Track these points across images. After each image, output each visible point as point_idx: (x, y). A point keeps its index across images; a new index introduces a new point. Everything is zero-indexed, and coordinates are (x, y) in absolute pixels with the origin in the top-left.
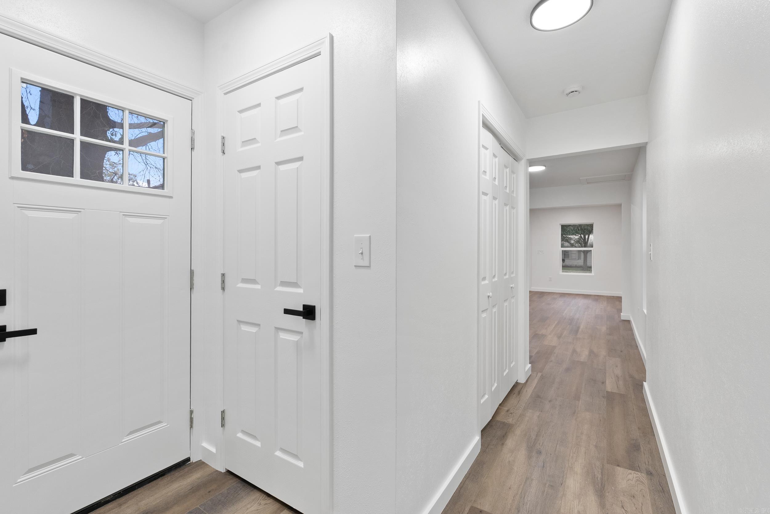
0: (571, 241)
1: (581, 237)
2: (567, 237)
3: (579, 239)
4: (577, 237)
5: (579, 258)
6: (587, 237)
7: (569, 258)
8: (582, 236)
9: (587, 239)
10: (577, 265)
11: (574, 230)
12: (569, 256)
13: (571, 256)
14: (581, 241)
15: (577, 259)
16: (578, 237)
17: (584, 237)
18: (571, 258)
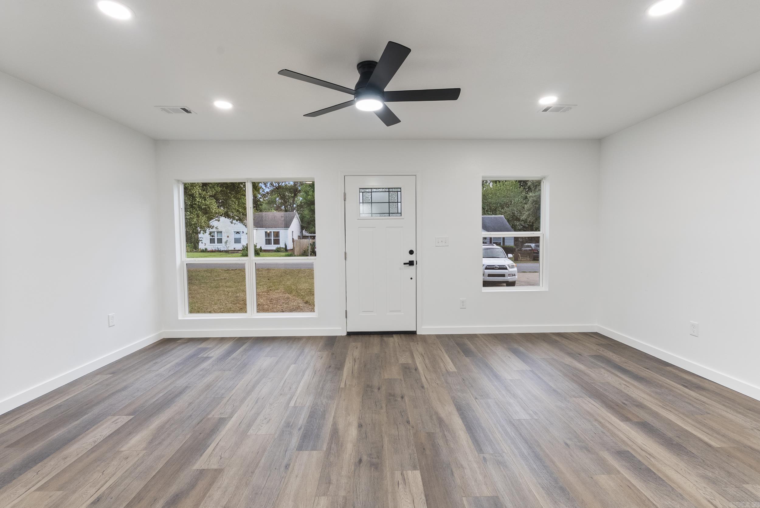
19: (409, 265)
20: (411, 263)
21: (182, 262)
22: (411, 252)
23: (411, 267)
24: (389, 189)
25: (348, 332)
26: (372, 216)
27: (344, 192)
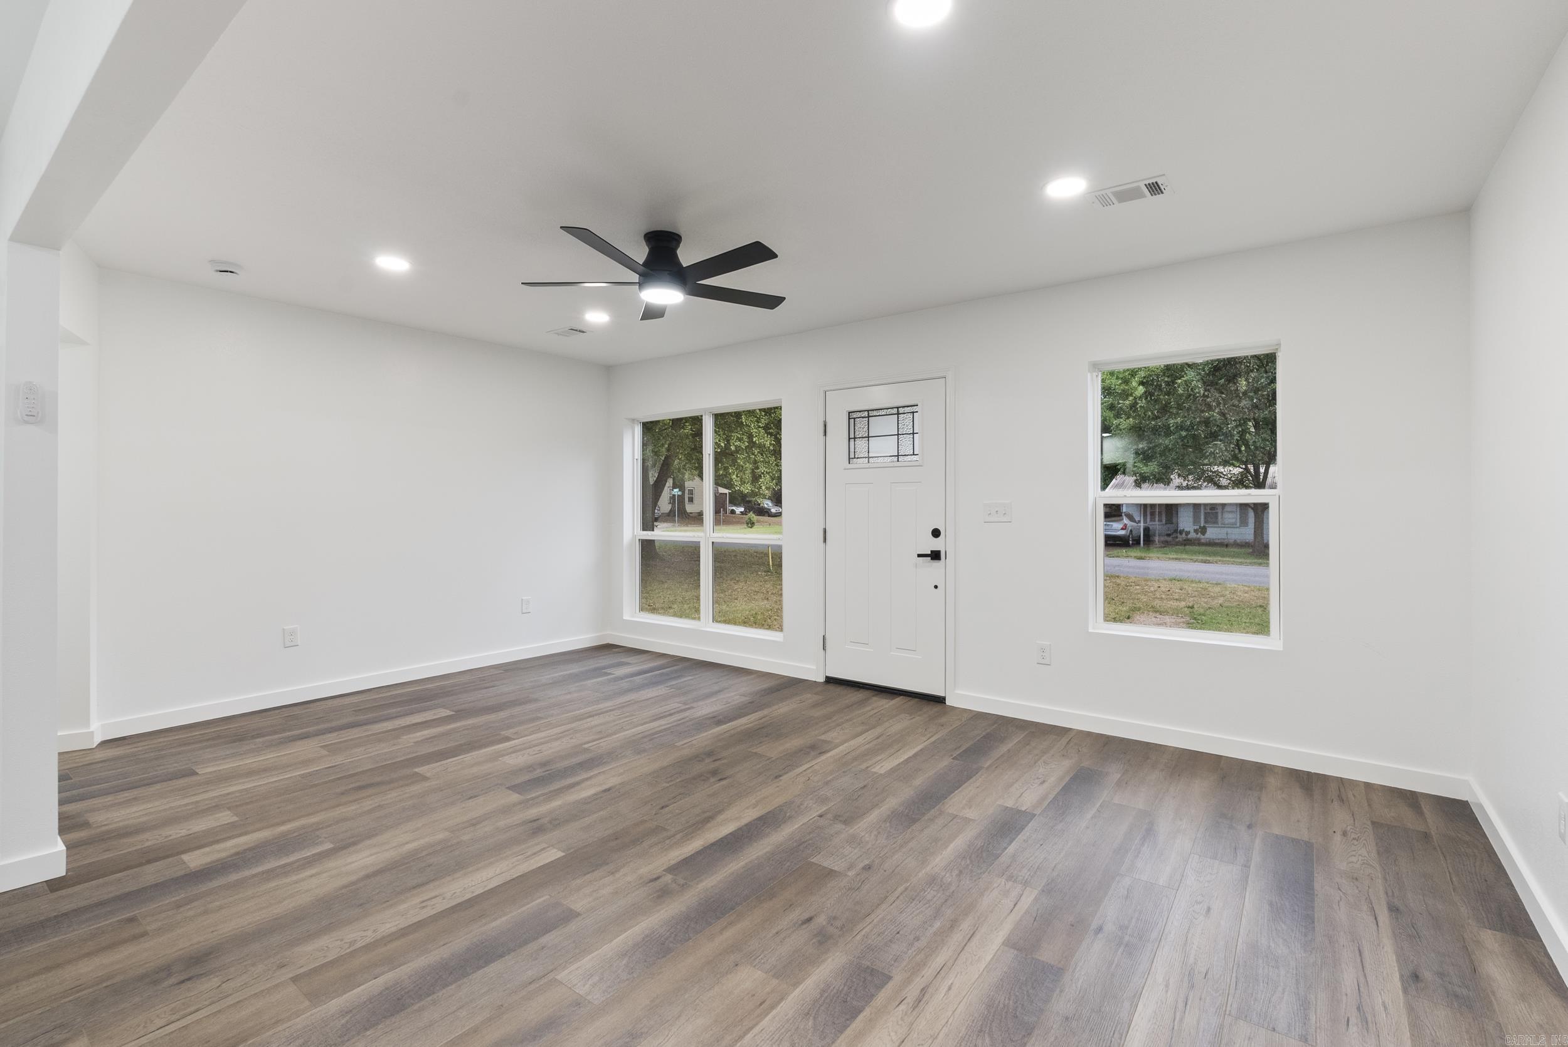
0: (1221, 479)
1: (1247, 469)
2: (1211, 471)
3: (1242, 476)
4: (1237, 471)
5: (1244, 522)
6: (1262, 470)
7: (1216, 522)
8: (1251, 468)
9: (1261, 477)
10: (1238, 541)
11: (1226, 450)
12: (1217, 517)
13: (1222, 518)
14: (1249, 480)
15: (1238, 525)
16: (1241, 470)
17: (1254, 469)
18: (1222, 524)
19: (931, 559)
20: (935, 555)
21: (634, 536)
22: (936, 533)
23: (936, 563)
24: (898, 408)
25: (827, 677)
26: (869, 462)
27: (823, 419)
